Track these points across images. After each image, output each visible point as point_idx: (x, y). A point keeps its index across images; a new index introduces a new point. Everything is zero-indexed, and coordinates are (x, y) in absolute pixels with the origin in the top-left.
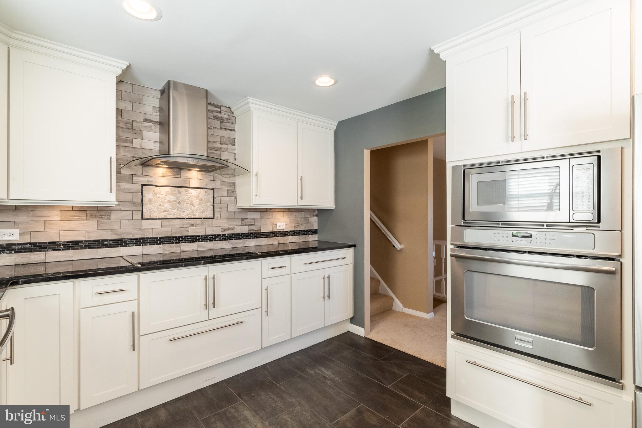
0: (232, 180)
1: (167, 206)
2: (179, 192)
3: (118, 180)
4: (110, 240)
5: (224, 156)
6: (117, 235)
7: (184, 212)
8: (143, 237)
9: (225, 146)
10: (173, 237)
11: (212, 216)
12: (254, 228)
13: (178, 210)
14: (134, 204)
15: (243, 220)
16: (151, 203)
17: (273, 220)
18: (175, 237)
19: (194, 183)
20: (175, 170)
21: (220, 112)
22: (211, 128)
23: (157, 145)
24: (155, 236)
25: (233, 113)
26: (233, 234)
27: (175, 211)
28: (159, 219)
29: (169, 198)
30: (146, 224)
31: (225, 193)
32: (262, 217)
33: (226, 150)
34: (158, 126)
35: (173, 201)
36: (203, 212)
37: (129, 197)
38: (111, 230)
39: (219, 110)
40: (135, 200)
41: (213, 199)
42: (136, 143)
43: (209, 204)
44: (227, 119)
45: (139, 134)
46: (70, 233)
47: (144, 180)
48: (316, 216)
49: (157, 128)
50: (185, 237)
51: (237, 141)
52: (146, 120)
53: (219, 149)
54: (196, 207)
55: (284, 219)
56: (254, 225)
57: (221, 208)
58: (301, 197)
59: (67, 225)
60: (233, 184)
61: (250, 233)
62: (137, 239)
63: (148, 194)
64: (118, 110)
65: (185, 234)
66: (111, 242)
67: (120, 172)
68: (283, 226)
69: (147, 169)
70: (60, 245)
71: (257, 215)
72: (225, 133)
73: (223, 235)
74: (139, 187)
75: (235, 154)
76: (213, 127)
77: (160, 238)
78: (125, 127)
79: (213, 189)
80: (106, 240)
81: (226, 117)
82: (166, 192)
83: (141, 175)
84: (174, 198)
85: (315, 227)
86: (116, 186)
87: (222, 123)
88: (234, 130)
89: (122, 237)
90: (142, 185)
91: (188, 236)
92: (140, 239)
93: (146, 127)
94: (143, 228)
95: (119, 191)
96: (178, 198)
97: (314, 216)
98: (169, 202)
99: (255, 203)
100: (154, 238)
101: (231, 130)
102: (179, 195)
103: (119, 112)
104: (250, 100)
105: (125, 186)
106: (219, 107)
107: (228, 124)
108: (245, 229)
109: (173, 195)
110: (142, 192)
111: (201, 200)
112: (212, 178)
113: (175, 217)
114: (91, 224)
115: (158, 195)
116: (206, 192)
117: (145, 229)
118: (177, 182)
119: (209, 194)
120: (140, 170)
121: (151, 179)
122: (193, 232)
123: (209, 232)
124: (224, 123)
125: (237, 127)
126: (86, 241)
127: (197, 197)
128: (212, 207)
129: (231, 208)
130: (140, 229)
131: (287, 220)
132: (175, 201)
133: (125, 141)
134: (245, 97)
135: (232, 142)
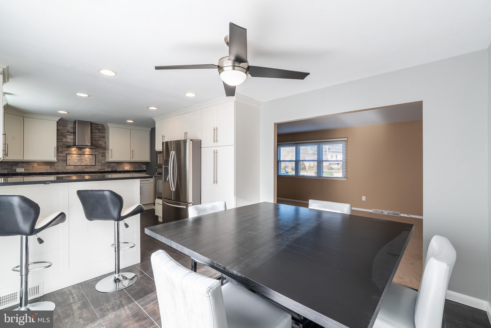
0: (104, 151)
1: (76, 161)
2: (81, 156)
3: (57, 153)
4: (54, 172)
5: (100, 142)
6: (57, 171)
7: (83, 163)
8: (67, 171)
9: (101, 139)
10: (78, 172)
11: (95, 165)
12: (114, 169)
13: (80, 162)
14: (63, 160)
15: (108, 166)
16: (70, 160)
17: (123, 166)
18: (79, 172)
19: (87, 153)
20: (80, 149)
21: (98, 127)
22: (94, 133)
23: (72, 140)
24: (71, 171)
25: (104, 126)
26: (104, 171)
27: (79, 163)
28: (73, 165)
29: (76, 158)
30: (68, 167)
31: (101, 156)
32: (117, 165)
33: (101, 140)
34: (73, 134)
35: (78, 159)
36: (91, 163)
37: (61, 158)
38: (55, 169)
39: (98, 126)
40: (64, 159)
41: (95, 158)
42: (64, 140)
43: (93, 160)
44: (102, 129)
45: (65, 137)
46: (41, 170)
47: (67, 152)
48: (145, 165)
49: (72, 134)
50: (83, 172)
51: (106, 137)
52: (68, 132)
53: (98, 140)
54: (88, 161)
55: (128, 166)
56: (114, 168)
57: (98, 162)
58: (132, 158)
59: (40, 167)
60: (104, 153)
61: (112, 171)
62: (64, 172)
63: (69, 157)
64: (57, 129)
65: (83, 171)
66: (55, 173)
67: (58, 150)
68: (128, 168)
69: (68, 148)
70: (37, 173)
71: (115, 165)
72: (101, 134)
73: (99, 171)
74: (66, 155)
75: (105, 142)
76: (96, 132)
77: (73, 172)
78: (60, 135)
79: (95, 155)
80: (53, 172)
81: (101, 128)
82: (76, 156)
83: (66, 151)
84: (79, 158)
85: (145, 169)
86: (57, 154)
87: (99, 130)
88: (104, 133)
89: (59, 171)
90: (67, 154)
91: (84, 172)
92: (66, 172)
93: (68, 134)
94: (67, 168)
95: (58, 156)
96: (80, 158)
97: (144, 165)
98: (77, 160)
99: (110, 160)
100: (71, 172)
101: (103, 133)
102: (81, 157)
103: (58, 130)
104: (108, 124)
105: (60, 154)
106: (98, 125)
107: (102, 131)
108: (110, 170)
109: (79, 157)
110: (66, 157)
111: (90, 159)
112: (95, 151)
113: (79, 165)
114: (48, 167)
115: (72, 157)
116: (92, 156)
117: (67, 169)
118: (80, 152)
119: (93, 157)
120: (66, 149)
121: (70, 152)
122: (86, 170)
123: (93, 170)
124: (100, 131)
125: (106, 132)
126: (46, 173)
127: (88, 158)
128: (95, 161)
129: (103, 162)
130: (66, 169)
131: (130, 166)
132: (79, 159)
133: (60, 139)
134: (106, 123)
135: (104, 137)
